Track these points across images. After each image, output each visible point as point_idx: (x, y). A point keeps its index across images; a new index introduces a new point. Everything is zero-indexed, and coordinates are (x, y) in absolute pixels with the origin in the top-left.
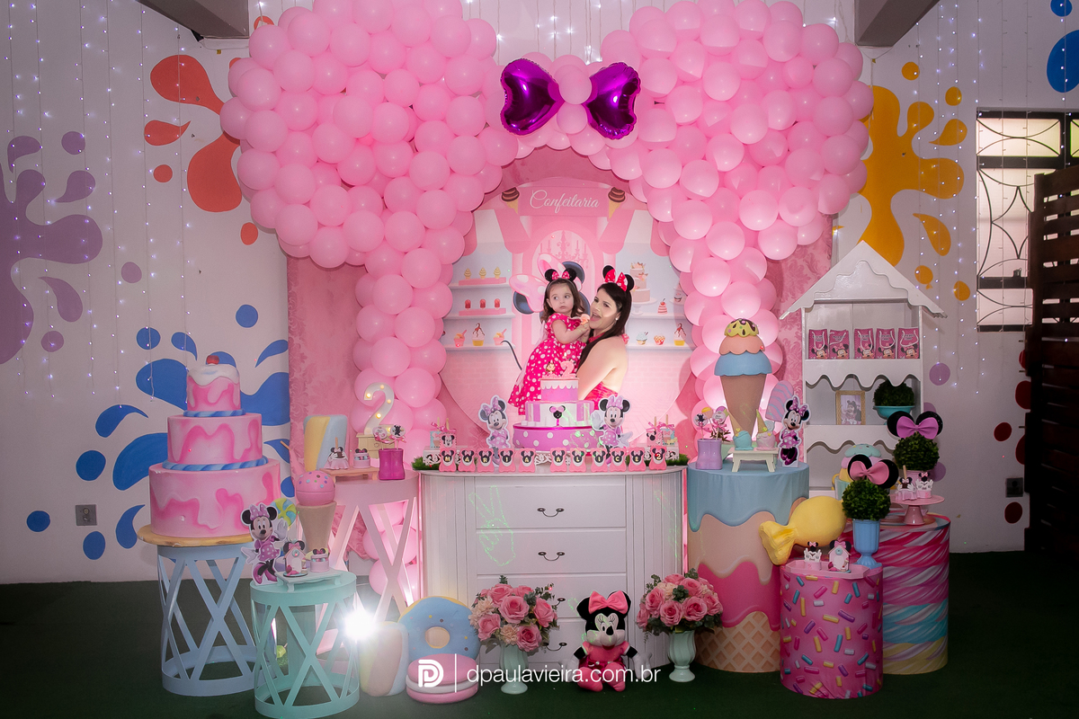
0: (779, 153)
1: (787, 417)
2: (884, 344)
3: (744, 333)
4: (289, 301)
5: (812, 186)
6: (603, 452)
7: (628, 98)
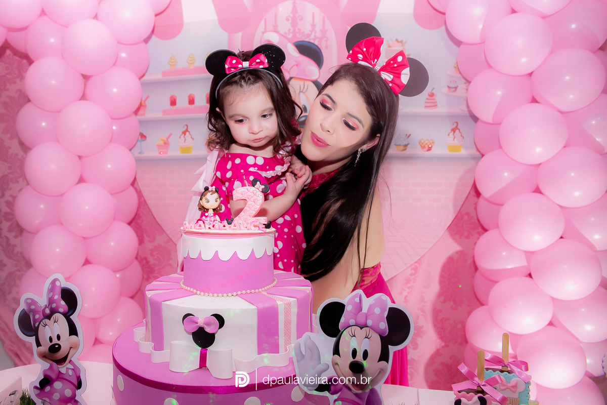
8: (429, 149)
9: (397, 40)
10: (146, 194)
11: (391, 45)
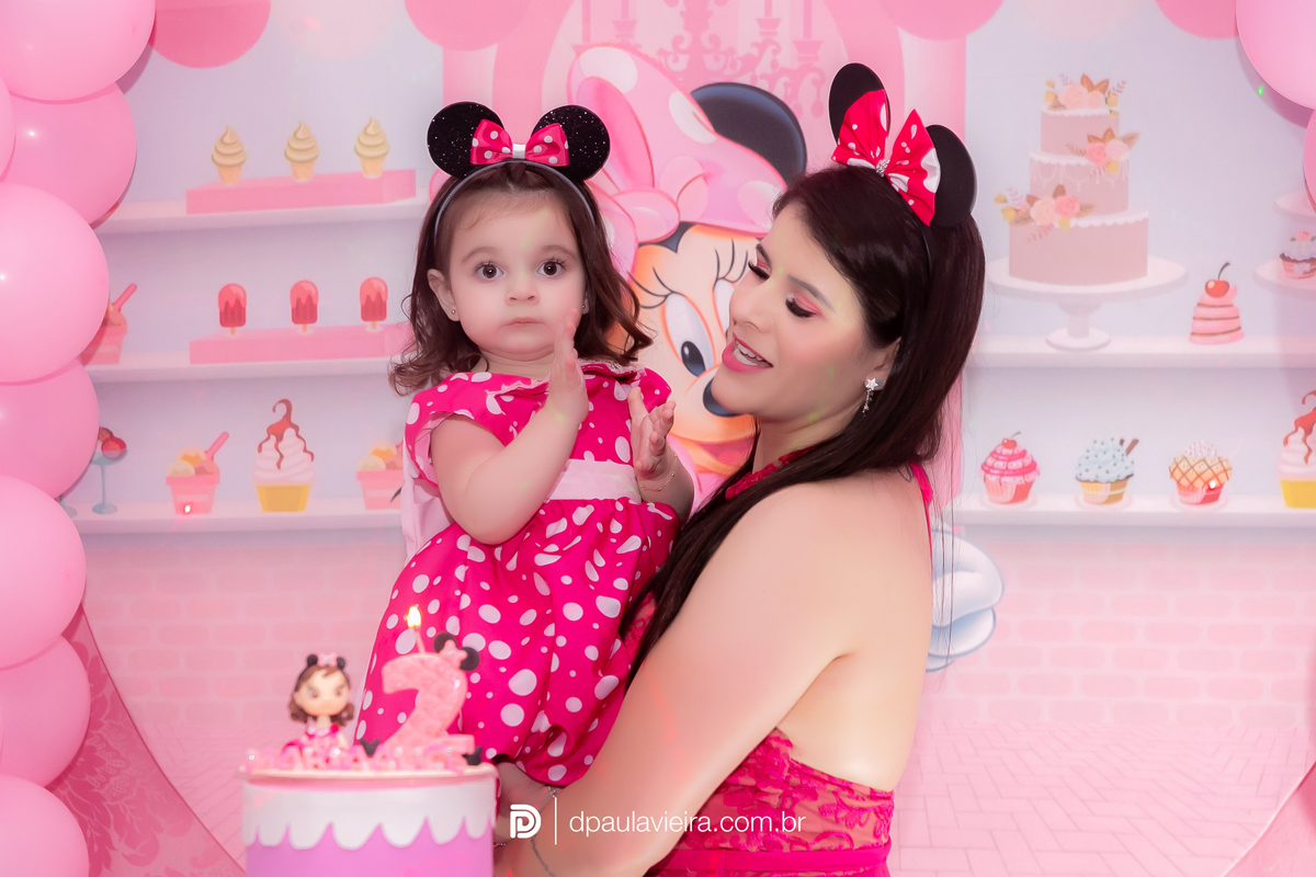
8: (1212, 496)
9: (1086, 81)
10: (122, 670)
11: (1062, 100)
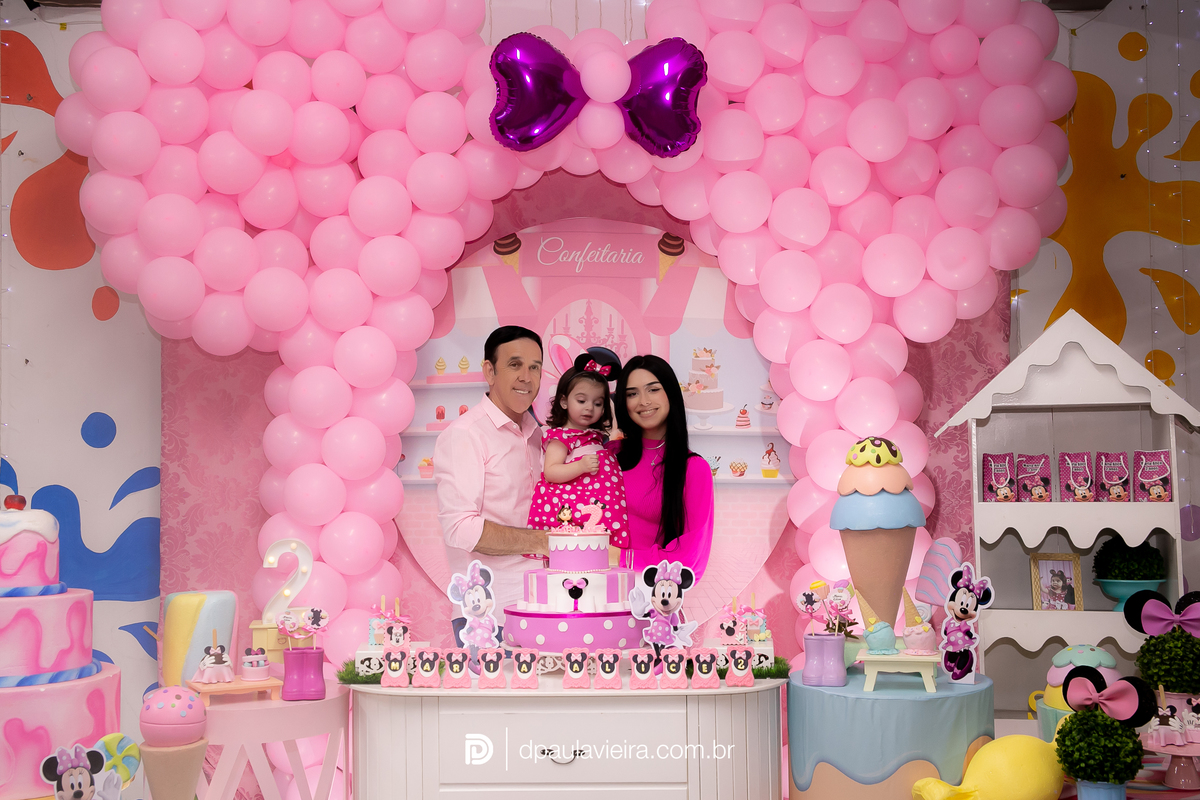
0: (925, 176)
1: (953, 598)
2: (1109, 476)
3: (878, 460)
4: (163, 407)
5: (979, 226)
6: (650, 657)
7: (688, 92)
8: (742, 474)
9: (705, 350)
11: (698, 355)
